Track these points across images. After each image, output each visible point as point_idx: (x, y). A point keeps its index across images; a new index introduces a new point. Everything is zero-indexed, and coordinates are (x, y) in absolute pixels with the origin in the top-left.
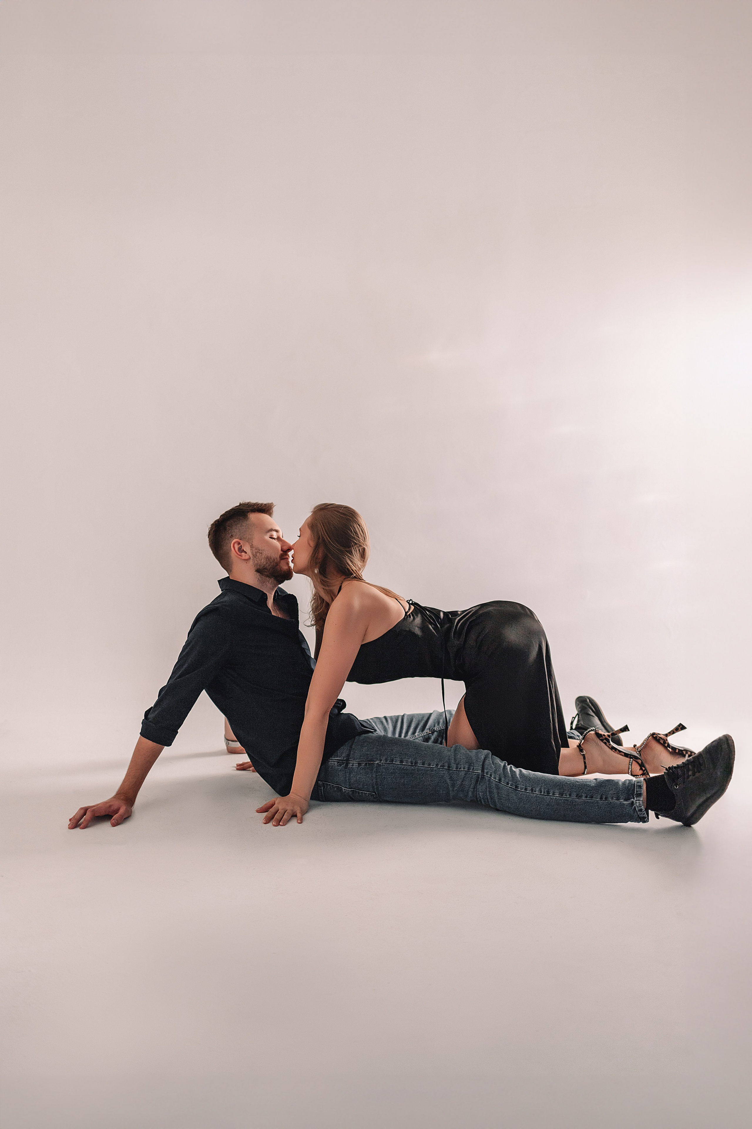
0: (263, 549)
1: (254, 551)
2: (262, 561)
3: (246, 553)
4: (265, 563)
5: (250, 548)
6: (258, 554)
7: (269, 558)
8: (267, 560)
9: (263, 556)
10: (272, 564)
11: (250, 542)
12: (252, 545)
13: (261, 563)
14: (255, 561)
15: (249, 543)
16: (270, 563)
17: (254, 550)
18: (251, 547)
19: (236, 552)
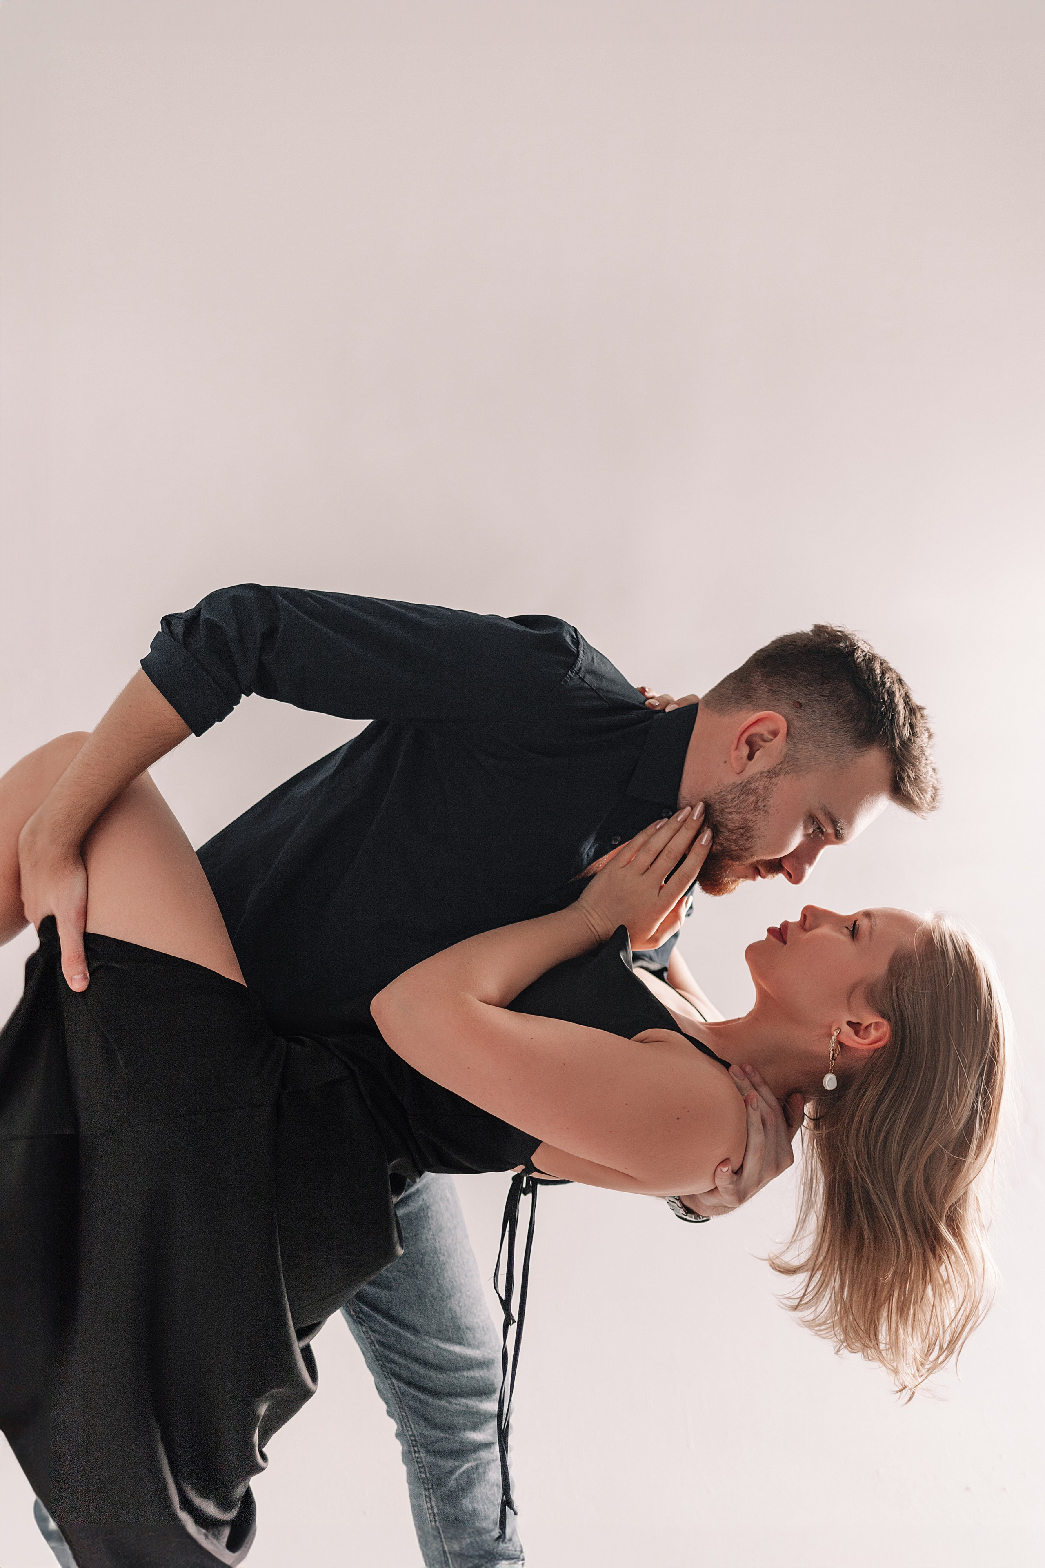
0: (770, 811)
1: (758, 785)
2: (736, 817)
3: (750, 757)
4: (731, 825)
5: (766, 769)
6: (752, 798)
7: (749, 835)
8: (742, 831)
9: (748, 816)
10: (733, 847)
11: (785, 766)
12: (777, 775)
13: (730, 813)
14: (730, 792)
15: (781, 763)
16: (736, 841)
17: (763, 783)
18: (769, 771)
19: (744, 732)
